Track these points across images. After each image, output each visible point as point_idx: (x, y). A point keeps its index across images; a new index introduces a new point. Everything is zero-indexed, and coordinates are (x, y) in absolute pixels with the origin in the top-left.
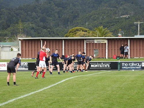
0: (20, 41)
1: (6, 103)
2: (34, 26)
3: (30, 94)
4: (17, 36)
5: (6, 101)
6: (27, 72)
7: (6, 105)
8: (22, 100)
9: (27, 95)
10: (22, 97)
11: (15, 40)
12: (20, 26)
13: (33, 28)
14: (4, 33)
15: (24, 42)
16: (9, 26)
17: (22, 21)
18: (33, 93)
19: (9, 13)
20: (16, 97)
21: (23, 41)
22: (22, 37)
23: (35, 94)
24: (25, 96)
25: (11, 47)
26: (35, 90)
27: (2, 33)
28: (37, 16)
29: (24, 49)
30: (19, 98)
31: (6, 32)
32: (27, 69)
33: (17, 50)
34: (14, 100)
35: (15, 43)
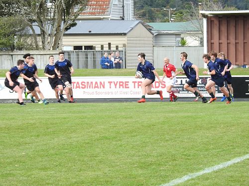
0: (205, 20)
3: (230, 163)
8: (207, 179)
9: (221, 166)
10: (207, 171)
11: (191, 16)
15: (216, 22)
18: (237, 160)
20: (192, 171)
21: (211, 20)
22: (210, 8)
25: (182, 36)
26: (245, 153)
29: (216, 41)
30: (201, 173)
33: (197, 43)
34: (185, 178)
35: (192, 24)
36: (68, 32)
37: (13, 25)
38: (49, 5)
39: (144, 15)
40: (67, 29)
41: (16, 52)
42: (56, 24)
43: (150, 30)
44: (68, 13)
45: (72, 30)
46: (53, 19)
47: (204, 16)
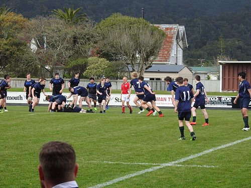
0: (221, 66)
1: (201, 154)
2: (241, 44)
3: (235, 143)
4: (216, 58)
5: (200, 152)
6: (230, 111)
7: (200, 157)
8: (223, 151)
9: (230, 144)
10: (223, 146)
11: (213, 64)
12: (222, 43)
13: (240, 48)
14: (198, 53)
15: (227, 67)
16: (205, 44)
17: (225, 37)
18: (239, 141)
19: (206, 25)
20: (214, 147)
21: (224, 66)
22: (224, 60)
23: (243, 143)
24: (228, 145)
25: (208, 74)
26: (243, 138)
27: (195, 53)
28: (246, 30)
29: (227, 77)
30: (220, 148)
31: (200, 52)
32: (231, 107)
33: (216, 78)
34: (211, 150)
35: (214, 68)
36: (147, 70)
37: (117, 66)
38: (137, 55)
39: (187, 62)
40: (146, 69)
41: (119, 80)
42: (141, 66)
43: (191, 71)
44: (148, 60)
45: (149, 70)
46: (139, 63)
47: (220, 64)
